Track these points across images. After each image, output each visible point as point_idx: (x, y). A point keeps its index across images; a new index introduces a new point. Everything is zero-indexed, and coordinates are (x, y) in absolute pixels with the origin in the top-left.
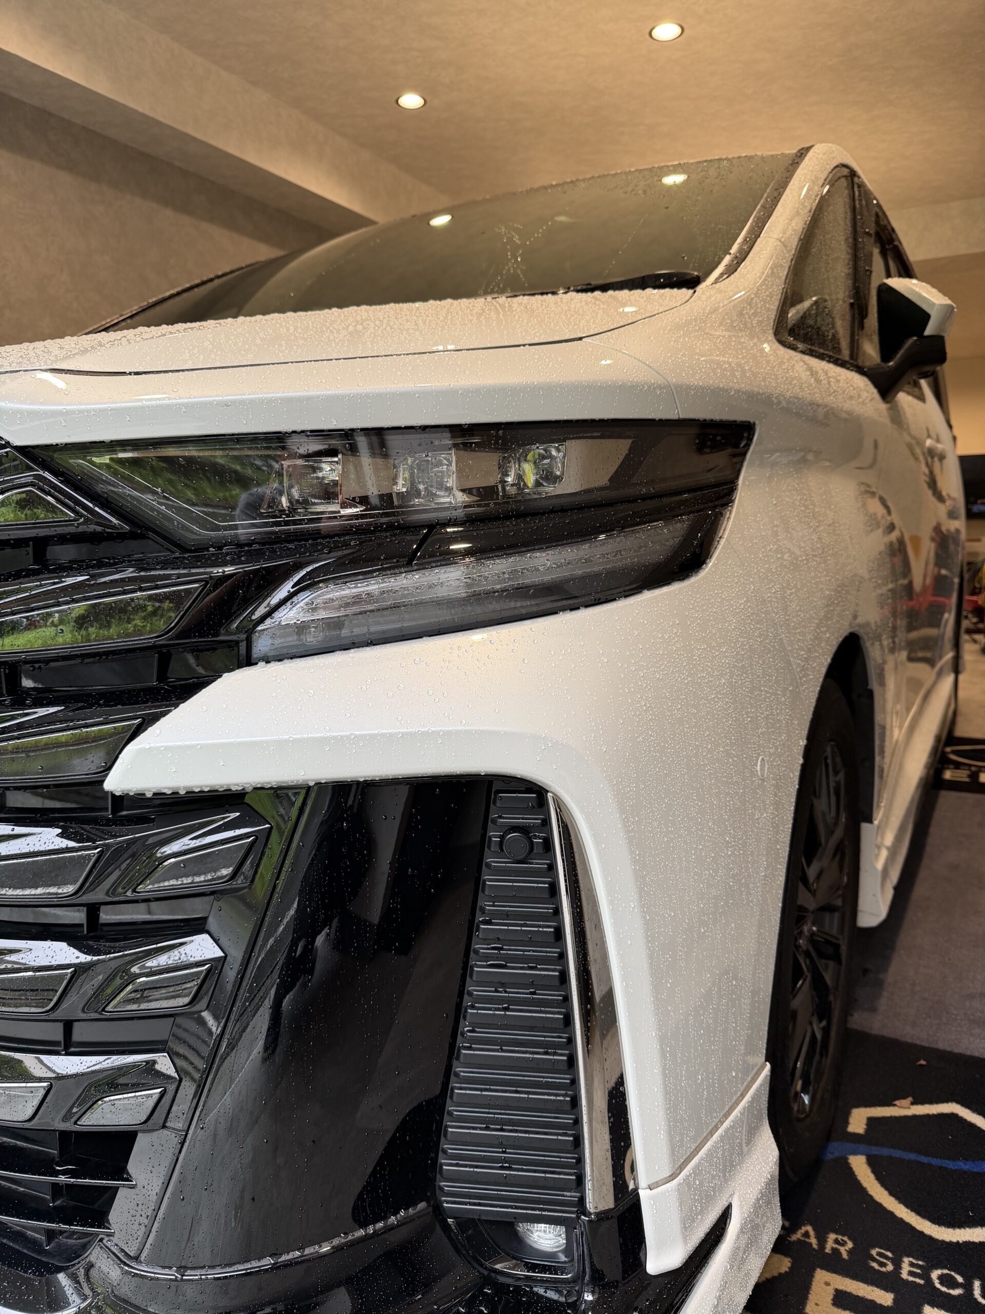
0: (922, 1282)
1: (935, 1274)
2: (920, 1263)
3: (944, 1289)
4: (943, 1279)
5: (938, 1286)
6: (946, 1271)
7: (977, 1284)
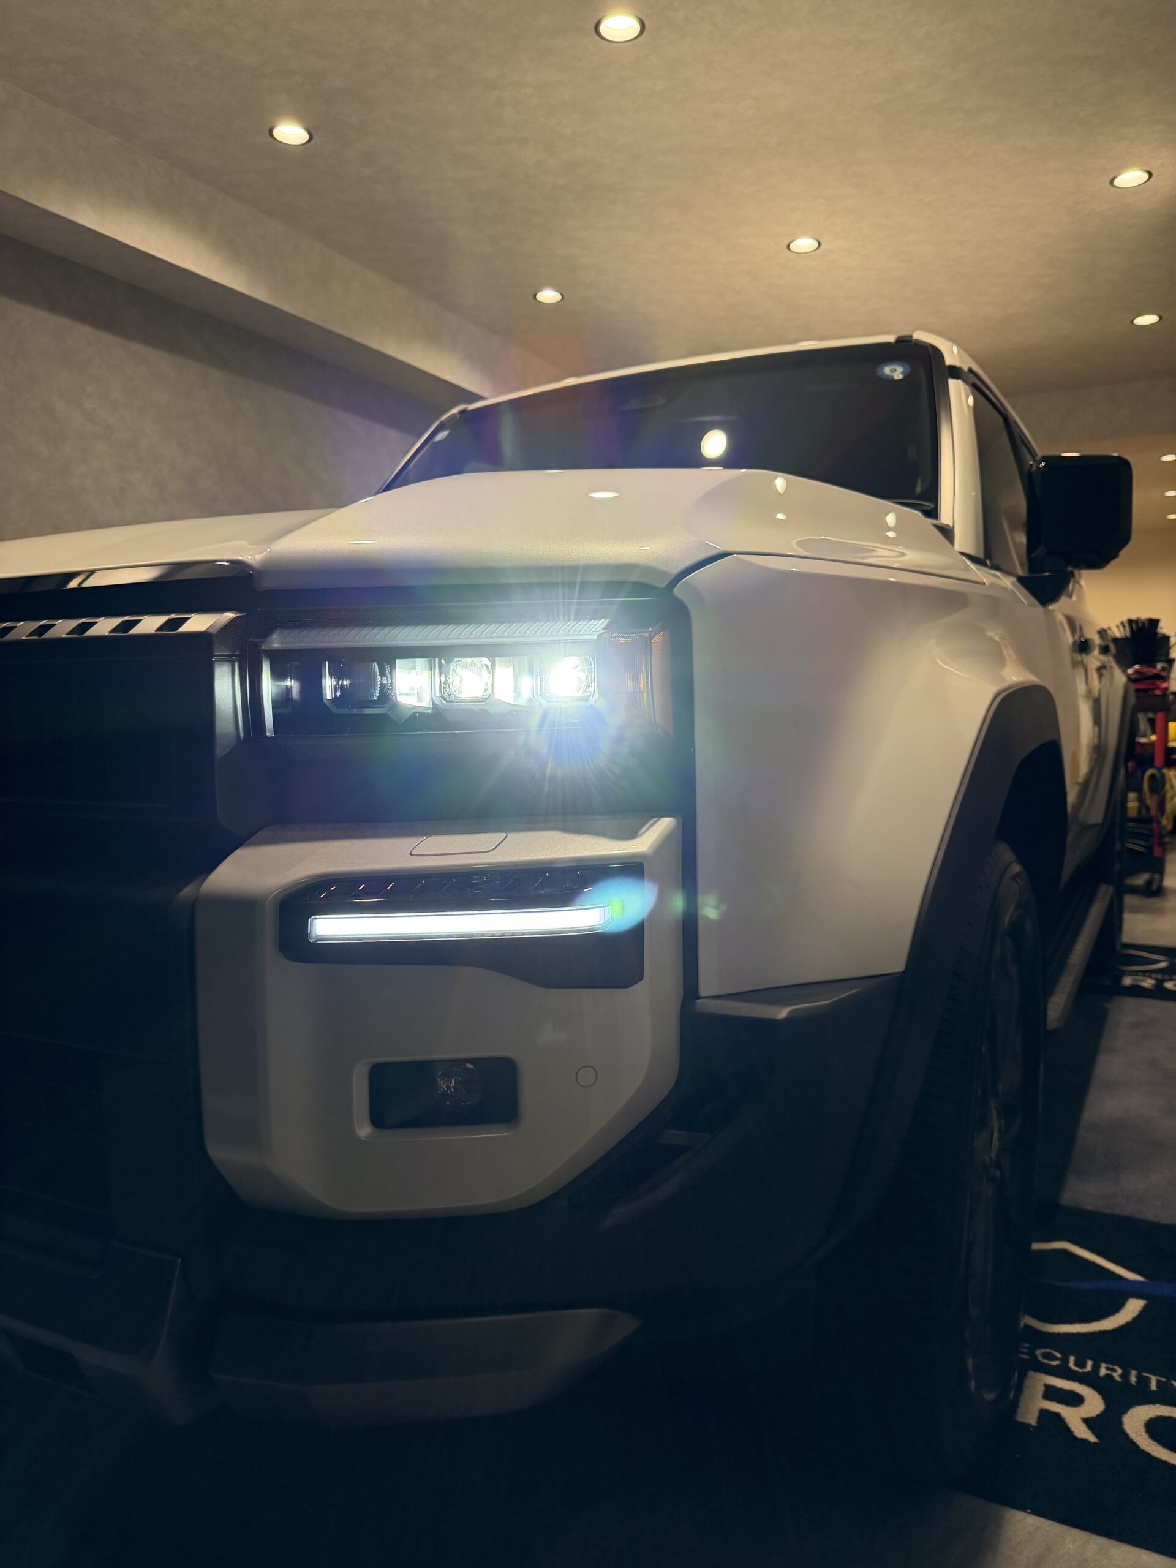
0: (1027, 1357)
1: (1038, 1352)
2: (1027, 1345)
3: (1046, 1361)
4: (1045, 1355)
5: (1041, 1358)
6: (1048, 1350)
7: (1072, 1359)
